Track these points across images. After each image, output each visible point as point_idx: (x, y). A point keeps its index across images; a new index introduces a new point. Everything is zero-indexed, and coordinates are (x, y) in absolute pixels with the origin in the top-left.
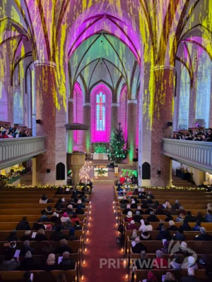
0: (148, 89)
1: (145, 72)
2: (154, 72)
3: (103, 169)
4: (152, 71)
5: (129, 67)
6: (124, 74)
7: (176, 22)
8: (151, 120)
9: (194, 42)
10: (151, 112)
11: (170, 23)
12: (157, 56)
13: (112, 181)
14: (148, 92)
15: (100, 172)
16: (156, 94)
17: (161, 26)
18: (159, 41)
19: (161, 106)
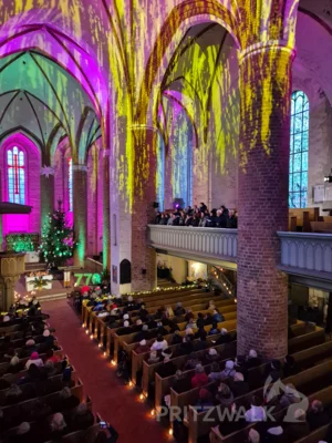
0: (125, 155)
1: (119, 130)
2: (133, 132)
3: (44, 278)
4: (129, 129)
5: (73, 113)
6: (64, 123)
7: (162, 70)
8: (131, 200)
9: (172, 97)
10: (130, 188)
11: (156, 70)
12: (135, 109)
13: (63, 295)
14: (126, 159)
15: (38, 283)
16: (136, 163)
17: (142, 70)
18: (138, 90)
19: (143, 180)
